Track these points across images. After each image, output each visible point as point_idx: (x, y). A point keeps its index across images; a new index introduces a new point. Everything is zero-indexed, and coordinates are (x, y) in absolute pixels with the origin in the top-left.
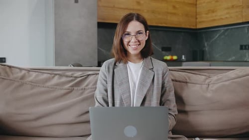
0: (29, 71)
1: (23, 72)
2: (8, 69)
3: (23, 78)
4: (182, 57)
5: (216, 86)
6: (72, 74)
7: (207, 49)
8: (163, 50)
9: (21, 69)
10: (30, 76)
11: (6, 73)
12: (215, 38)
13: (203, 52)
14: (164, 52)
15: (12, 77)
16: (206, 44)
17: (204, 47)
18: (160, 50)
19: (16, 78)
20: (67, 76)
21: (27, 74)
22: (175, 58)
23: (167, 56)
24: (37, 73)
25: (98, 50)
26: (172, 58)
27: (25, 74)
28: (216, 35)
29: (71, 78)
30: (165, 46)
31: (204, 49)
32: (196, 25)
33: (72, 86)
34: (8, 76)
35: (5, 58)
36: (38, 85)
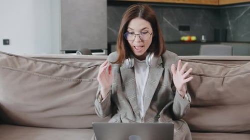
0: (36, 61)
1: (31, 62)
2: (15, 59)
3: (30, 68)
4: (202, 38)
5: (231, 79)
6: (80, 65)
7: (230, 28)
8: (180, 30)
9: (27, 59)
10: (37, 67)
11: (14, 63)
12: (240, 16)
13: (226, 32)
14: (181, 32)
15: (19, 67)
16: (230, 23)
17: (228, 25)
18: (177, 29)
19: (23, 69)
20: (75, 67)
21: (34, 64)
22: (193, 38)
23: (185, 36)
24: (44, 63)
25: (108, 30)
26: (190, 39)
27: (32, 64)
28: (242, 13)
29: (79, 69)
30: (183, 25)
31: (228, 28)
32: (219, 2)
33: (80, 78)
34: (16, 67)
35: (8, 40)
36: (45, 76)
